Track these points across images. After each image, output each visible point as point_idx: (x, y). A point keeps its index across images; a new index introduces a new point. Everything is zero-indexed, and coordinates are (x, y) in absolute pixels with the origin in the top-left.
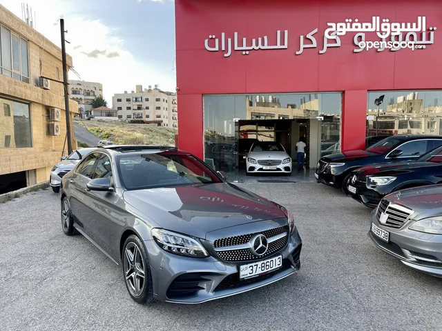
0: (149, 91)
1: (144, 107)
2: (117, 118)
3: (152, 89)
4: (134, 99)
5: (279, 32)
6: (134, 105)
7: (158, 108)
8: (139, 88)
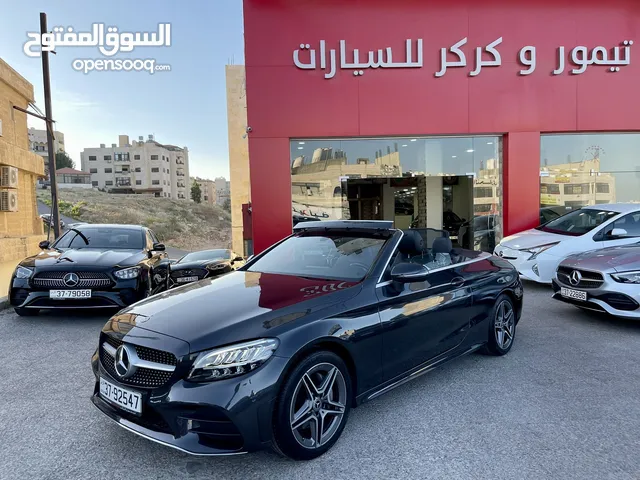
0: (140, 144)
1: (133, 167)
2: (91, 186)
3: (145, 141)
4: (117, 157)
5: (409, 42)
6: (117, 166)
7: (155, 170)
8: (124, 139)
